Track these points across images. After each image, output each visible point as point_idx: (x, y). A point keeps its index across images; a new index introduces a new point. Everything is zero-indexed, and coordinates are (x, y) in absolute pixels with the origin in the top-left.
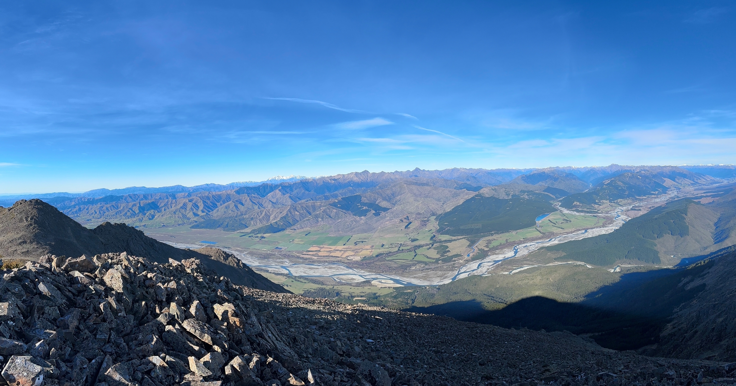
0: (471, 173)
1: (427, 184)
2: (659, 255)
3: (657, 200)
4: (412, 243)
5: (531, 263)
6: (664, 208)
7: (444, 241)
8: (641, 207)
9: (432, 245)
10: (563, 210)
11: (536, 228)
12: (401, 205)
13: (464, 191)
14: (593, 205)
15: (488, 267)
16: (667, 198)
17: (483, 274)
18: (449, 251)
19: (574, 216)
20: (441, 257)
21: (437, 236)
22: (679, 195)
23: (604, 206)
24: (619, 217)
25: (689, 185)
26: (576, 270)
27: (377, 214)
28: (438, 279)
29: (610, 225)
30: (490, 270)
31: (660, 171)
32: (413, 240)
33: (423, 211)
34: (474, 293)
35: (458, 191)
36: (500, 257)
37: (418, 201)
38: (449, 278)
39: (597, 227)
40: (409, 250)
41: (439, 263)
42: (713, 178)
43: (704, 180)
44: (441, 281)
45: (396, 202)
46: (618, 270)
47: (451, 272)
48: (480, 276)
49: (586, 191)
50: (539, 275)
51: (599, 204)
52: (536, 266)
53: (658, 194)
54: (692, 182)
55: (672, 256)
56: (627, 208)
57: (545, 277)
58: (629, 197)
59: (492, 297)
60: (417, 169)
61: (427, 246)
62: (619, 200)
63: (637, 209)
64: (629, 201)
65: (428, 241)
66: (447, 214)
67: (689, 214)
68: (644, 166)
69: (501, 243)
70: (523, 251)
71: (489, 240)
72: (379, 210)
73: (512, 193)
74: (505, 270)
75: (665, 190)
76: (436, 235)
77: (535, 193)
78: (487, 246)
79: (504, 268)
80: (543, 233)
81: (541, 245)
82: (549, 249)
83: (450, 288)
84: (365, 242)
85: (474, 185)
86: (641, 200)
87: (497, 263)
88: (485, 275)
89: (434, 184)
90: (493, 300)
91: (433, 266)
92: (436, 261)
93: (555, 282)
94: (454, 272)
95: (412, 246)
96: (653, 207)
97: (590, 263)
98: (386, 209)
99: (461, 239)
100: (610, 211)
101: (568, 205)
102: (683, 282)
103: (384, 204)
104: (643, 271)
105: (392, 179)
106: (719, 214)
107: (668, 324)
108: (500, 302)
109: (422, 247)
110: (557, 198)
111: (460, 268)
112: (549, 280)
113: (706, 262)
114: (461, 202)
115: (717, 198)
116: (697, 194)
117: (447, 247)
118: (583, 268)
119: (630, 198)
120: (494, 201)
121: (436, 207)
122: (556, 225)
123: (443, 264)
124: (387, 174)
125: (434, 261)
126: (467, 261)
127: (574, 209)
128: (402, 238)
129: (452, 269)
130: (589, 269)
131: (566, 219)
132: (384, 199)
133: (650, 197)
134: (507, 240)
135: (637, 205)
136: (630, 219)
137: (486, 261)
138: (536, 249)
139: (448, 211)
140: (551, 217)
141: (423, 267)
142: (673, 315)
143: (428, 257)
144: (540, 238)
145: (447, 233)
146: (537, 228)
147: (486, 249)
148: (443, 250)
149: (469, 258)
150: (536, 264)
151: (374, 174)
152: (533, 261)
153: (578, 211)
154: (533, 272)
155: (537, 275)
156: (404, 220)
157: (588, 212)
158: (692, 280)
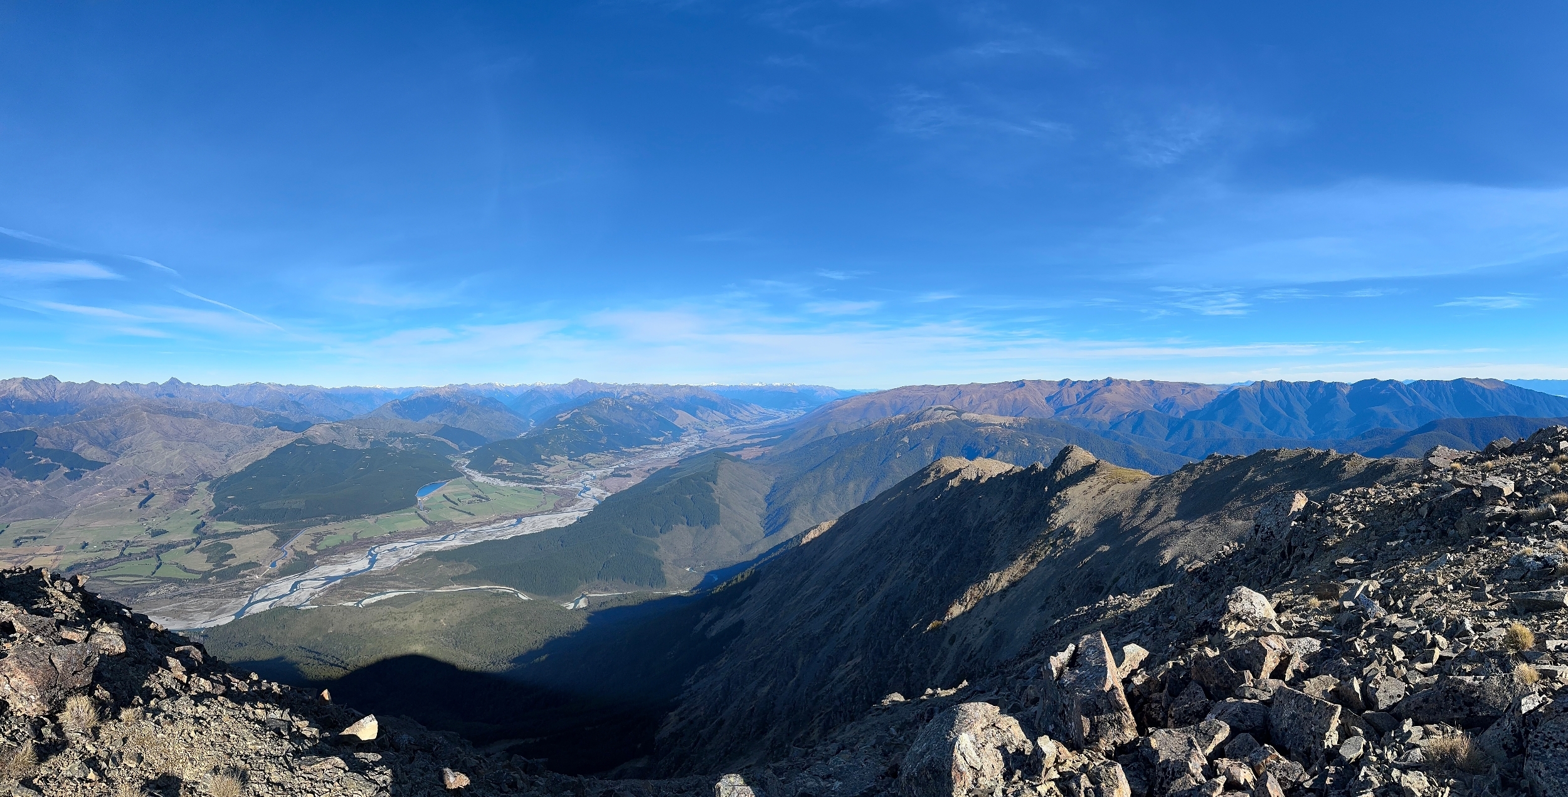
0: (291, 395)
1: (194, 414)
2: (663, 569)
3: (663, 455)
4: (152, 539)
5: (402, 585)
6: (675, 470)
7: (223, 534)
8: (632, 469)
9: (198, 543)
10: (472, 475)
11: (416, 512)
12: (134, 457)
13: (273, 431)
14: (536, 466)
15: (312, 590)
16: (681, 450)
17: (300, 606)
18: (233, 556)
19: (496, 488)
20: (214, 569)
21: (209, 524)
22: (703, 444)
23: (559, 467)
24: (587, 492)
25: (721, 423)
26: (496, 605)
27: (74, 476)
28: (206, 616)
29: (569, 509)
30: (316, 596)
31: (667, 395)
32: (156, 533)
33: (182, 471)
34: (279, 644)
35: (260, 431)
36: (340, 570)
37: (172, 449)
38: (229, 611)
39: (542, 513)
40: (145, 556)
41: (209, 582)
42: (763, 410)
43: (747, 413)
44: (212, 619)
45: (122, 449)
46: (582, 604)
47: (233, 600)
48: (295, 608)
49: (522, 435)
50: (419, 611)
51: (548, 463)
52: (413, 591)
53: (663, 444)
54: (727, 418)
55: (688, 569)
56: (604, 472)
57: (430, 616)
58: (608, 450)
59: (316, 653)
60: (174, 382)
61: (185, 544)
62: (588, 456)
63: (623, 473)
64: (607, 458)
65: (189, 535)
66: (234, 478)
67: (719, 481)
68: (638, 386)
69: (343, 541)
70: (387, 560)
71: (318, 534)
72: (78, 467)
73: (372, 437)
74: (349, 598)
75: (677, 434)
76: (206, 521)
77: (417, 437)
78: (313, 547)
79: (346, 593)
80: (430, 523)
81: (426, 548)
82: (442, 556)
83: (230, 633)
84: (42, 537)
85: (295, 419)
86: (631, 455)
87: (333, 583)
88: (305, 605)
89: (210, 414)
90: (318, 659)
91: (195, 589)
92: (203, 577)
93: (451, 627)
94: (241, 600)
95: (153, 546)
96: (654, 469)
97: (526, 590)
98: (95, 465)
99: (260, 530)
100: (570, 478)
101: (484, 464)
102: (704, 622)
103: (92, 453)
104: (631, 604)
105: (113, 399)
106: (772, 478)
107: (670, 714)
108: (332, 665)
109: (174, 546)
110: (462, 449)
111: (253, 591)
112: (438, 622)
113: (746, 576)
114: (266, 453)
115: (770, 448)
116: (736, 442)
117: (230, 547)
118: (511, 600)
119: (611, 451)
120: (334, 452)
121: (212, 463)
122: (457, 507)
123: (218, 582)
124: (104, 388)
125: (199, 576)
126: (270, 577)
127: (496, 473)
128: (131, 530)
129: (238, 593)
130: (524, 602)
131: (480, 493)
132: (93, 442)
133: (648, 449)
134: (355, 535)
135: (623, 465)
136: (609, 494)
137: (308, 577)
138: (415, 556)
139: (237, 471)
140: (448, 488)
141: (174, 591)
142: (683, 693)
143: (185, 570)
144: (424, 534)
145: (230, 518)
146: (419, 512)
147: (311, 552)
148: (220, 552)
149: (275, 570)
150: (414, 588)
151: (70, 385)
152: (406, 582)
153: (503, 478)
154: (406, 604)
155: (413, 610)
156: (138, 490)
157: (525, 481)
158: (719, 617)
